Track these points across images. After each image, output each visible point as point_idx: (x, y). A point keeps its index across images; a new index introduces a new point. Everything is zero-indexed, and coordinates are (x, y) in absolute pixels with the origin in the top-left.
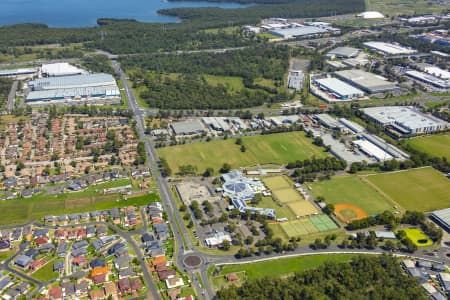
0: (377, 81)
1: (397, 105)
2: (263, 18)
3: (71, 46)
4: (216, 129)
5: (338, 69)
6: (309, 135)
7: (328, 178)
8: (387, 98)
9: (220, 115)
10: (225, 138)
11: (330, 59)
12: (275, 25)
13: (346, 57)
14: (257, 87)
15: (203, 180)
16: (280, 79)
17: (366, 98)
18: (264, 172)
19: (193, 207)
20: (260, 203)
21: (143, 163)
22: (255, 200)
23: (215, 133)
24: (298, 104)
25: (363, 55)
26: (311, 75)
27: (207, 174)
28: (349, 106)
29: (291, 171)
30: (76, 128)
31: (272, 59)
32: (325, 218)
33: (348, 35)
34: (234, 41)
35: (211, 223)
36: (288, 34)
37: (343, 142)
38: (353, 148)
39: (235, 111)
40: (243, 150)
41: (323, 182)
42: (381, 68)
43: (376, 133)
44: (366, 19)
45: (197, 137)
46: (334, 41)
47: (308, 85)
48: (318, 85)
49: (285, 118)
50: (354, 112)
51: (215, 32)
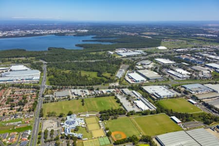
0: (154, 75)
1: (159, 85)
2: (117, 48)
5: (139, 69)
6: (116, 98)
7: (115, 118)
8: (156, 82)
9: (80, 88)
10: (78, 99)
11: (138, 65)
12: (120, 51)
13: (145, 65)
14: (103, 76)
15: (57, 119)
16: (114, 73)
17: (147, 82)
18: (88, 115)
19: (46, 132)
21: (33, 111)
22: (76, 130)
23: (74, 96)
24: (117, 84)
25: (153, 63)
26: (128, 72)
27: (61, 116)
28: (138, 86)
29: (100, 115)
30: (11, 94)
31: (114, 65)
33: (150, 56)
34: (101, 57)
35: (49, 141)
36: (124, 55)
37: (130, 101)
38: (133, 104)
39: (86, 87)
40: (83, 105)
41: (114, 120)
42: (158, 70)
43: (146, 97)
44: (160, 50)
45: (65, 98)
46: (142, 58)
47: (124, 76)
48: (128, 76)
49: (108, 90)
50: (139, 88)
51: (94, 53)
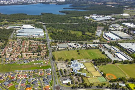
0: (125, 35)
1: (131, 43)
2: (91, 14)
3: (32, 20)
4: (72, 47)
5: (113, 31)
6: (101, 50)
7: (105, 64)
8: (128, 40)
9: (73, 43)
10: (74, 50)
11: (110, 27)
12: (94, 17)
13: (116, 27)
14: (86, 35)
15: (65, 62)
16: (94, 33)
17: (121, 40)
18: (85, 61)
19: (61, 71)
20: (82, 71)
21: (47, 56)
22: (81, 70)
23: (71, 48)
24: (98, 41)
25: (121, 26)
26: (104, 32)
27: (67, 61)
28: (115, 42)
29: (93, 62)
30: (29, 44)
31: (92, 27)
32: (103, 78)
33: (117, 20)
34: (81, 21)
35: (65, 76)
36: (98, 19)
37: (112, 53)
38: (114, 55)
39: (78, 42)
40: (79, 54)
41: (104, 66)
42: (127, 31)
43: (123, 51)
44: (123, 16)
45: (65, 49)
46: (112, 22)
47: (102, 35)
48: (106, 35)
49: (93, 45)
50: (116, 44)
51: (75, 18)
